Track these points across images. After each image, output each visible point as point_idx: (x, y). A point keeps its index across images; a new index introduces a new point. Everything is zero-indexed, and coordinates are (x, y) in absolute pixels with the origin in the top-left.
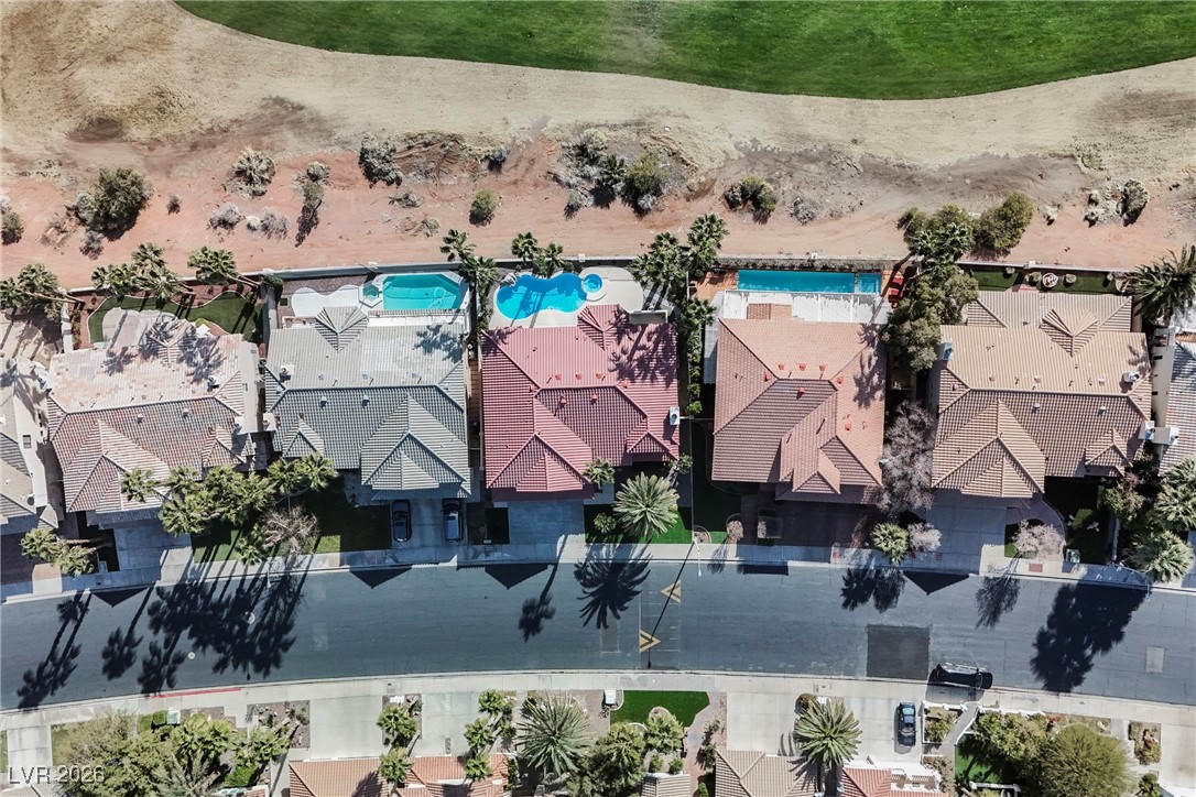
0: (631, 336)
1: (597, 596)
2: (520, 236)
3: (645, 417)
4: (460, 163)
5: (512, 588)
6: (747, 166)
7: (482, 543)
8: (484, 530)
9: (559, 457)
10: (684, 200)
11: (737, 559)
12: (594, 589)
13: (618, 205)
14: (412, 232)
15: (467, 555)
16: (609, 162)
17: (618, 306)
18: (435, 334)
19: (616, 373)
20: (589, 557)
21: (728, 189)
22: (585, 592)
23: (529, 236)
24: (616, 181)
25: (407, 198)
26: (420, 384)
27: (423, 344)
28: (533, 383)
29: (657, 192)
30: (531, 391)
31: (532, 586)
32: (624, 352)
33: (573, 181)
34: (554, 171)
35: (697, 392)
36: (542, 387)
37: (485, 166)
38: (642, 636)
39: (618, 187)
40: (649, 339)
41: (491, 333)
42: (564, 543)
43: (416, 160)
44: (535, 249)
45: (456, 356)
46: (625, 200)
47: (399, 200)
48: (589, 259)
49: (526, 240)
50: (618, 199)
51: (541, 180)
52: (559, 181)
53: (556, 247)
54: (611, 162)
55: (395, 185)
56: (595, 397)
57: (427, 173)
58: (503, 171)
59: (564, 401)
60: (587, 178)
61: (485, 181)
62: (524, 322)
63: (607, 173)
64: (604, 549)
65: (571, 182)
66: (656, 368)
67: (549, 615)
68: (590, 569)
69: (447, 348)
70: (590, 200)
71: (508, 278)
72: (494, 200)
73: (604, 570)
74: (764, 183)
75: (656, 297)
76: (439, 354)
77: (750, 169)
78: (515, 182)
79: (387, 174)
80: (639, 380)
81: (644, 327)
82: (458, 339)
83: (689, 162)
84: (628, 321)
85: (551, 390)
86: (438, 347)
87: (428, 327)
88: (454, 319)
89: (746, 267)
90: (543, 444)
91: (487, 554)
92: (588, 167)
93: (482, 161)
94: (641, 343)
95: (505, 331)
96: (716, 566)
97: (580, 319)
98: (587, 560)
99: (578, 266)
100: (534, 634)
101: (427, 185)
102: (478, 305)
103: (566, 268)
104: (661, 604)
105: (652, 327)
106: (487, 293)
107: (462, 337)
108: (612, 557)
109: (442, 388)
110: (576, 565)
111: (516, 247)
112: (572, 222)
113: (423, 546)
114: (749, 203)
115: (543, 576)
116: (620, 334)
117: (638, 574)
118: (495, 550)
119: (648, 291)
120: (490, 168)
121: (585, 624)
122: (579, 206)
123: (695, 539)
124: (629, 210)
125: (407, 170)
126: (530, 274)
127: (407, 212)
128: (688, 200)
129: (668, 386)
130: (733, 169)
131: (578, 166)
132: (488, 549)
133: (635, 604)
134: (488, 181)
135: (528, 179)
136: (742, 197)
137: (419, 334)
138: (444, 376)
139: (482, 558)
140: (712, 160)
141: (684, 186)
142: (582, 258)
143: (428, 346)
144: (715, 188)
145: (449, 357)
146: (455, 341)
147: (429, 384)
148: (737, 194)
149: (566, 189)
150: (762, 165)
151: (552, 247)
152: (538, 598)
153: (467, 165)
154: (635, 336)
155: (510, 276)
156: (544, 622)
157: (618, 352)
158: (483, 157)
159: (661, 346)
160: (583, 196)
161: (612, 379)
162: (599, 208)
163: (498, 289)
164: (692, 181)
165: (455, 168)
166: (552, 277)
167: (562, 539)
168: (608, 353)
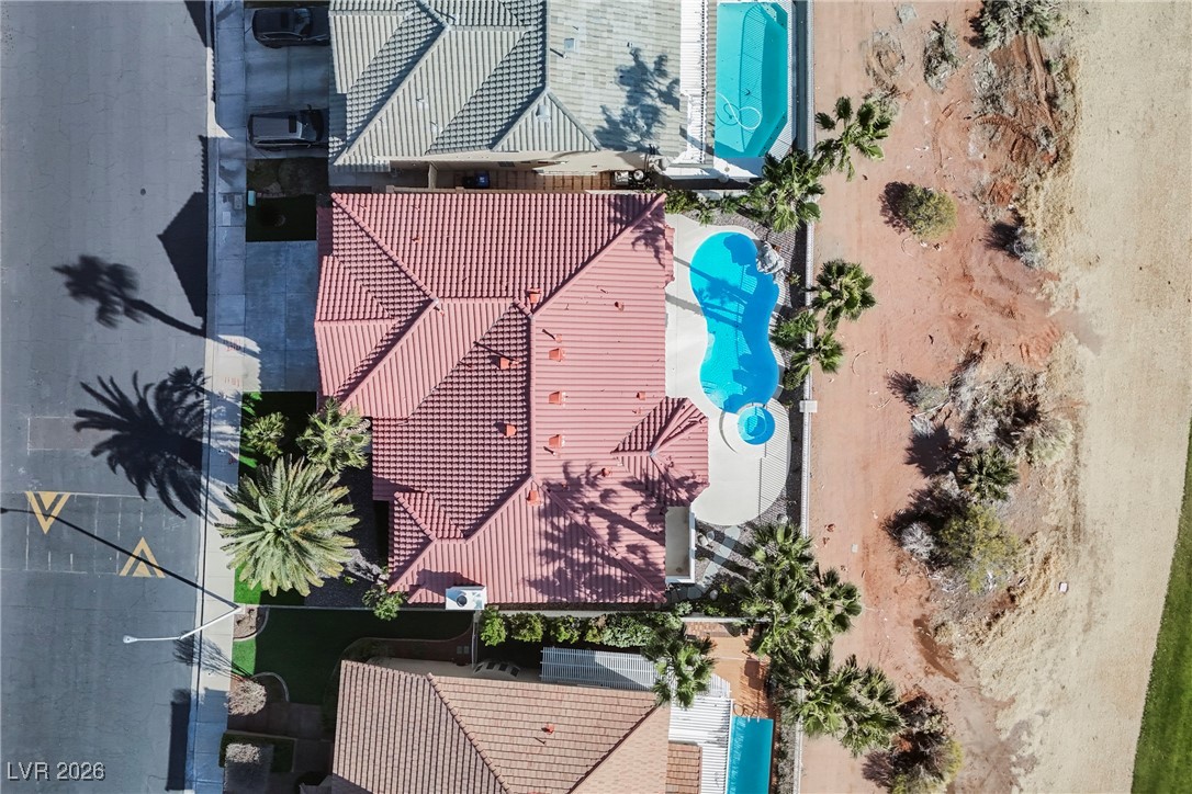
0: (642, 511)
1: (138, 413)
2: (866, 282)
3: (467, 535)
4: (1011, 166)
5: (160, 243)
6: (981, 745)
7: (248, 189)
8: (274, 190)
9: (388, 349)
10: (917, 614)
11: (202, 692)
12: (152, 406)
13: (911, 483)
14: (875, 64)
15: (228, 156)
16: (1005, 470)
17: (705, 483)
18: (661, 94)
19: (560, 478)
20: (216, 399)
21: (937, 703)
22: (147, 388)
23: (867, 301)
24: (963, 482)
25: (945, 57)
26: (549, 54)
27: (640, 66)
28: (546, 300)
29: (935, 562)
30: (528, 294)
31: (161, 284)
32: (605, 495)
33: (966, 395)
34: (988, 356)
35: (526, 636)
36: (535, 318)
37: (1004, 216)
38: (59, 497)
39: (949, 485)
40: (632, 549)
41: (658, 215)
42: (245, 351)
43: (1020, 77)
44: (836, 313)
45: (611, 136)
46: (922, 496)
47: (941, 42)
48: (806, 419)
49: (857, 294)
50: (924, 483)
51: (970, 330)
52: (966, 364)
53: (836, 359)
54: (1003, 474)
55: (972, 34)
56: (511, 431)
57: (994, 99)
58: (991, 253)
59: (504, 364)
60: (971, 421)
61: (973, 215)
62: (683, 285)
63: (981, 466)
64: (229, 430)
65: (963, 390)
66: (571, 562)
67: (104, 315)
68: (191, 399)
69: (628, 119)
70: (923, 426)
71: (773, 256)
72: (934, 234)
73: (187, 427)
74: (948, 778)
75: (724, 552)
76: (617, 100)
77: (977, 750)
78: (966, 277)
79: (996, 18)
80: (544, 526)
81: (660, 538)
82: (646, 144)
83: (995, 628)
84: (672, 503)
85: (528, 338)
86: (633, 99)
87: (676, 82)
88: (693, 141)
89: (778, 737)
90: (415, 317)
91: (228, 197)
92: (992, 424)
93: (1014, 211)
94: (623, 531)
95: (662, 243)
96: (188, 651)
97: (681, 402)
98: (210, 395)
99: (791, 398)
100: (68, 285)
101: (968, 99)
102: (720, 193)
103: (788, 374)
104: (118, 539)
105: (658, 554)
106: (744, 212)
107: (653, 151)
108: (214, 444)
109: (540, 101)
110: (200, 373)
111: (841, 271)
112: (881, 389)
113: (248, 70)
114: (907, 746)
115: (180, 307)
116: (645, 486)
117: (179, 494)
118: (235, 213)
119: (735, 535)
120: (999, 228)
121: (85, 387)
122: (913, 403)
123: (242, 610)
124: (902, 503)
125: (1002, 59)
126: (780, 302)
127: (915, 57)
128: (917, 623)
129: (534, 584)
130: (976, 716)
131: (995, 403)
132: (238, 198)
133: (119, 485)
134: (973, 221)
135: (972, 303)
136: (920, 734)
137: (661, 60)
138: (568, 107)
139: (221, 187)
140: (997, 674)
141: (946, 617)
142: (809, 407)
143: (635, 78)
144: (939, 678)
145: (609, 120)
146: (643, 136)
147: (549, 73)
148: (927, 723)
149: (948, 379)
150: (983, 774)
151: (837, 350)
152: (139, 296)
153: (1007, 181)
154: (639, 518)
155: (779, 260)
156: (92, 306)
157: (605, 484)
158: (1022, 213)
159: (616, 572)
160: (933, 411)
161: (546, 469)
162: (907, 443)
163: (752, 236)
164: (955, 634)
165: (1001, 157)
166: (772, 345)
167: (253, 346)
168: (604, 460)
